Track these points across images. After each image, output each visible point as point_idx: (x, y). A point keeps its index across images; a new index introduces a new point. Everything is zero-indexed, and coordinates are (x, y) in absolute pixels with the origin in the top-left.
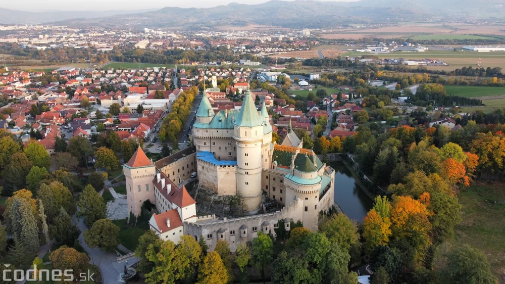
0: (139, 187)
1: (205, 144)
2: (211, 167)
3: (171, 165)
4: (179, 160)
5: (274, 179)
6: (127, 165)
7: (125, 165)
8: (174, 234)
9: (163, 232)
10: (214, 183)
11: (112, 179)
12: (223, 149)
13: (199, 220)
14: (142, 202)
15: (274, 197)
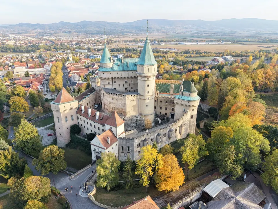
0: (66, 118)
1: (109, 83)
2: (120, 97)
3: (83, 100)
4: (87, 97)
5: (161, 101)
6: (54, 102)
7: (52, 102)
8: (113, 148)
9: (107, 149)
10: (124, 108)
11: (28, 118)
12: (121, 86)
13: (126, 134)
14: (69, 129)
15: (161, 113)
